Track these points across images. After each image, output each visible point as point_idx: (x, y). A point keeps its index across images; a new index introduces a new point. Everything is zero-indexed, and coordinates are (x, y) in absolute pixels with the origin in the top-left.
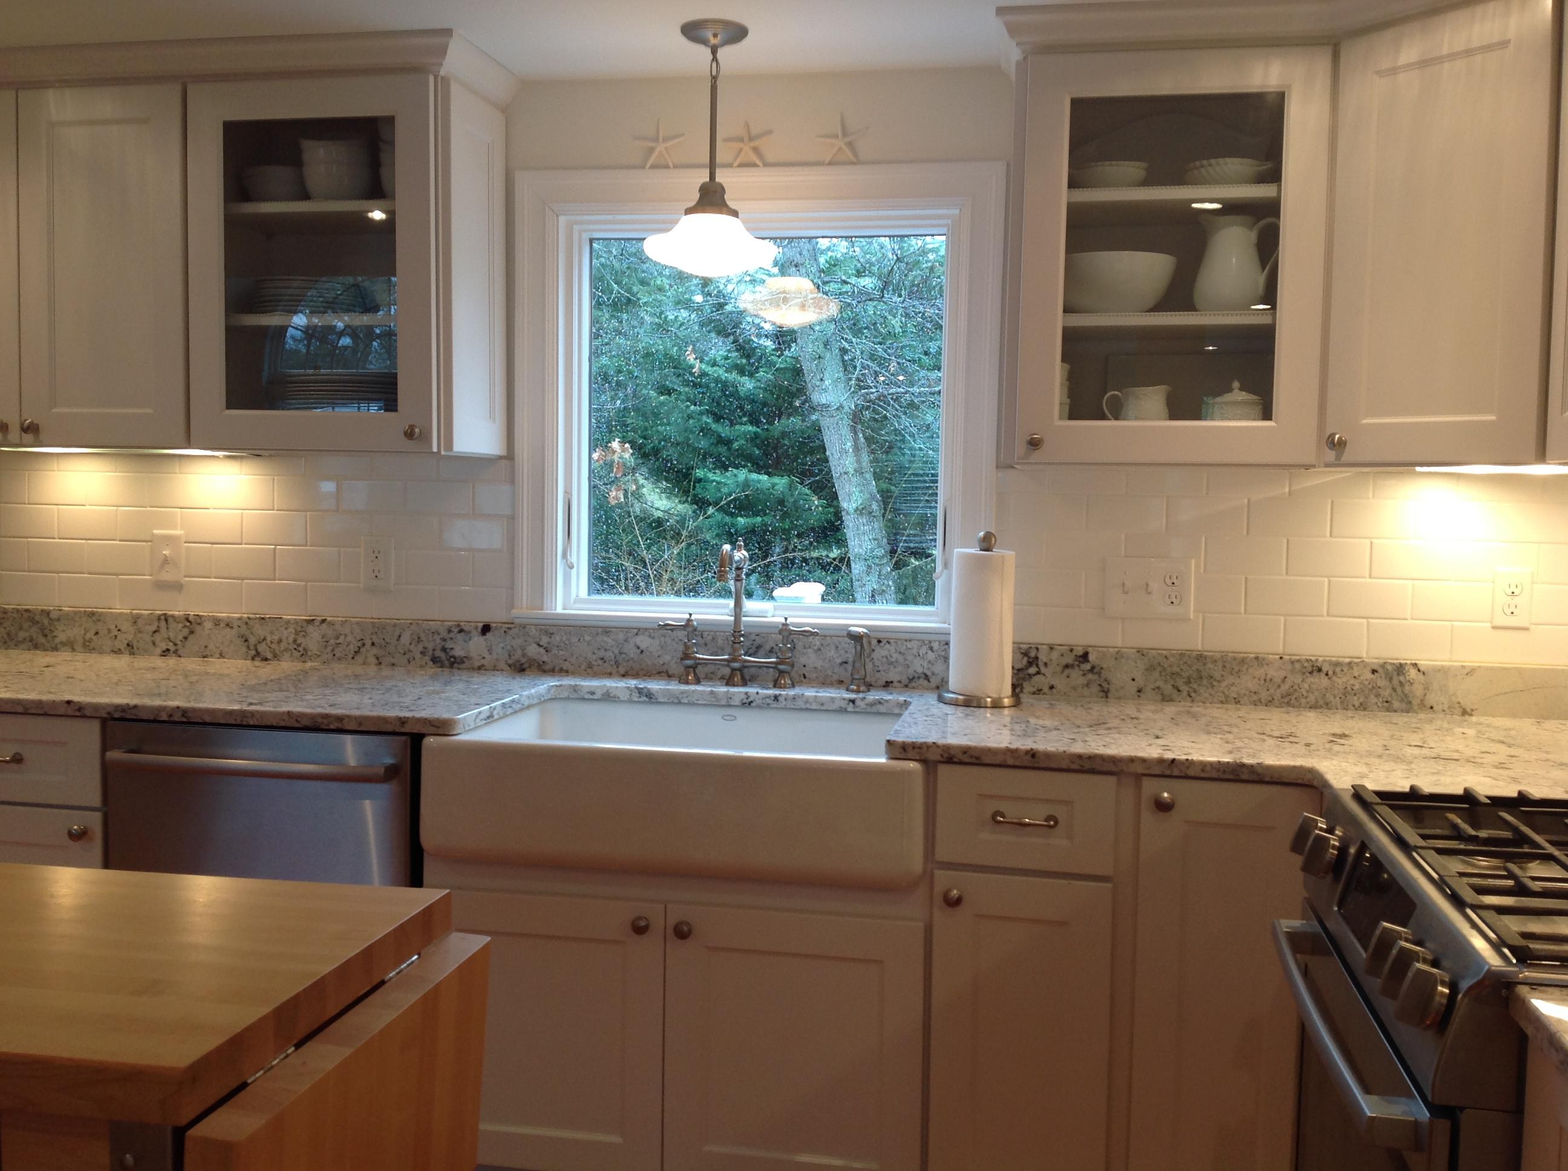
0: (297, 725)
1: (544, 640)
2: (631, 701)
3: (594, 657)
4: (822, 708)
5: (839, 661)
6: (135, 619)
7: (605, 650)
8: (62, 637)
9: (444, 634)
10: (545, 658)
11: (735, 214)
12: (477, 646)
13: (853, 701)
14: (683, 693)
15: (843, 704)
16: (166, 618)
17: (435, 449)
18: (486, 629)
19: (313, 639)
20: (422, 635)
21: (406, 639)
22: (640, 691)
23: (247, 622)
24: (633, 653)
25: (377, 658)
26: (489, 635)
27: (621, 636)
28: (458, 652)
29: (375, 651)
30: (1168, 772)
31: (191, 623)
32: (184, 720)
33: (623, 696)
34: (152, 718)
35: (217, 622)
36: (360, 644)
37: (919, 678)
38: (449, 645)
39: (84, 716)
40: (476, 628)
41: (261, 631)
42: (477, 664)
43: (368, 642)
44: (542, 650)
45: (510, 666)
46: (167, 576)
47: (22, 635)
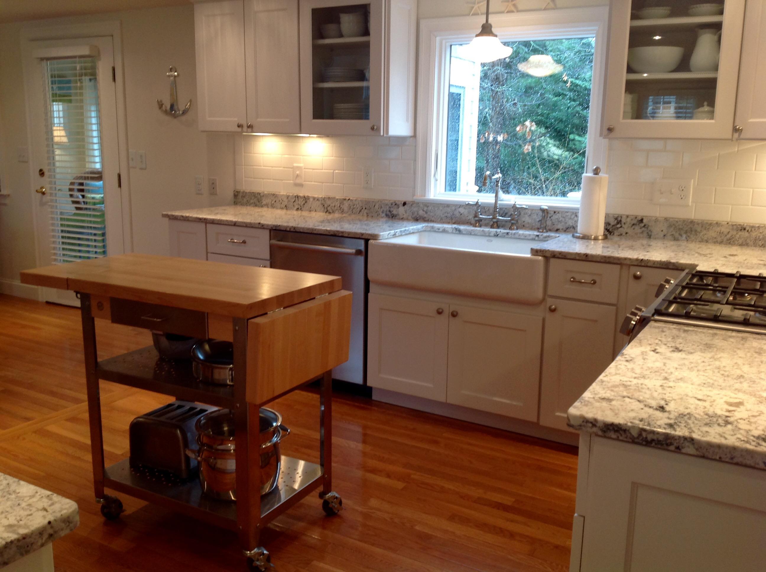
0: (328, 234)
1: (425, 209)
2: (452, 233)
3: (443, 216)
4: (525, 238)
5: (538, 220)
6: (288, 197)
7: (448, 213)
8: (264, 203)
9: (390, 205)
10: (425, 216)
11: (496, 36)
12: (402, 210)
13: (538, 236)
14: (472, 230)
15: (534, 237)
16: (298, 197)
17: (382, 134)
18: (404, 204)
19: (345, 206)
20: (383, 206)
21: (377, 207)
22: (456, 229)
23: (324, 199)
24: (458, 215)
25: (367, 214)
26: (406, 206)
27: (453, 208)
28: (395, 212)
29: (366, 211)
30: (640, 264)
31: (306, 199)
32: (294, 231)
33: (450, 231)
34: (285, 229)
35: (314, 198)
36: (361, 208)
37: (570, 228)
38: (392, 209)
39: (264, 228)
40: (401, 203)
41: (328, 202)
42: (401, 217)
43: (364, 208)
44: (424, 213)
45: (413, 218)
46: (298, 181)
47: (252, 201)
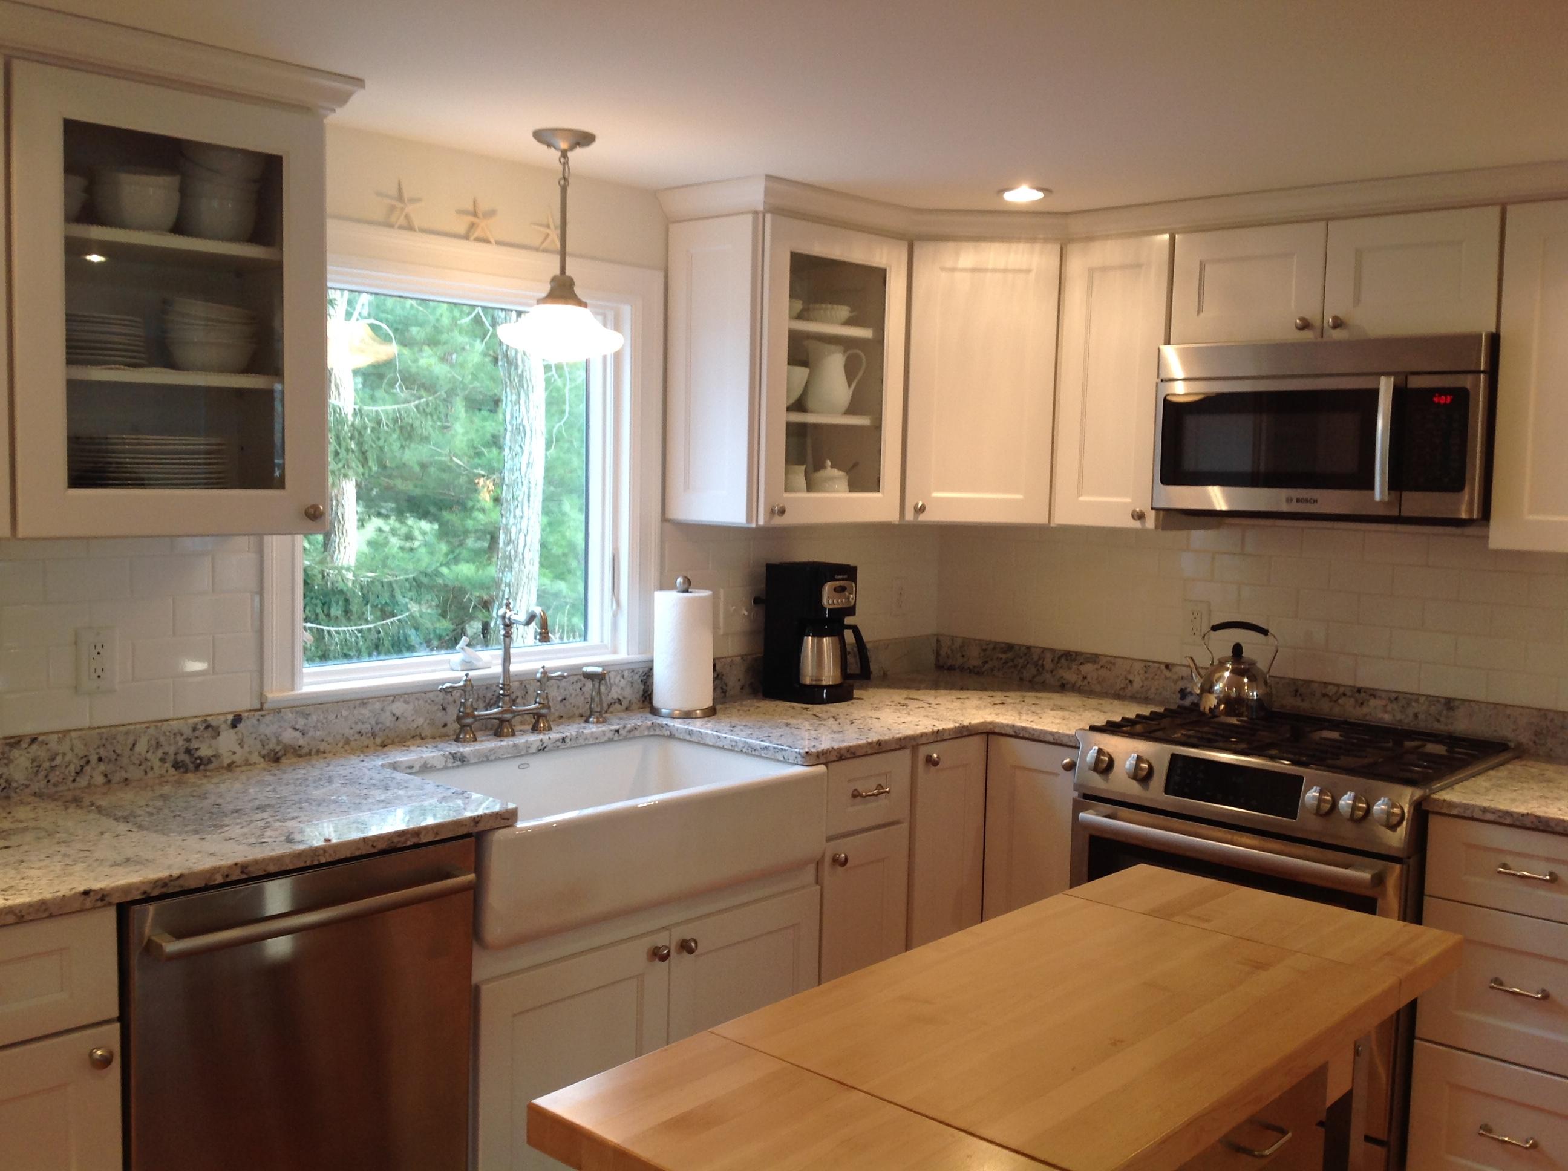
1: (301, 723)
3: (352, 732)
4: (597, 741)
7: (363, 723)
9: (188, 732)
10: (301, 742)
12: (226, 741)
13: (617, 731)
15: (611, 735)
18: (237, 720)
20: (162, 739)
21: (141, 747)
24: (387, 720)
25: (106, 776)
26: (241, 726)
27: (378, 706)
28: (205, 751)
29: (102, 767)
30: (936, 740)
36: (83, 762)
38: (194, 744)
40: (226, 721)
42: (227, 762)
43: (94, 758)
44: (298, 734)
45: (263, 757)
